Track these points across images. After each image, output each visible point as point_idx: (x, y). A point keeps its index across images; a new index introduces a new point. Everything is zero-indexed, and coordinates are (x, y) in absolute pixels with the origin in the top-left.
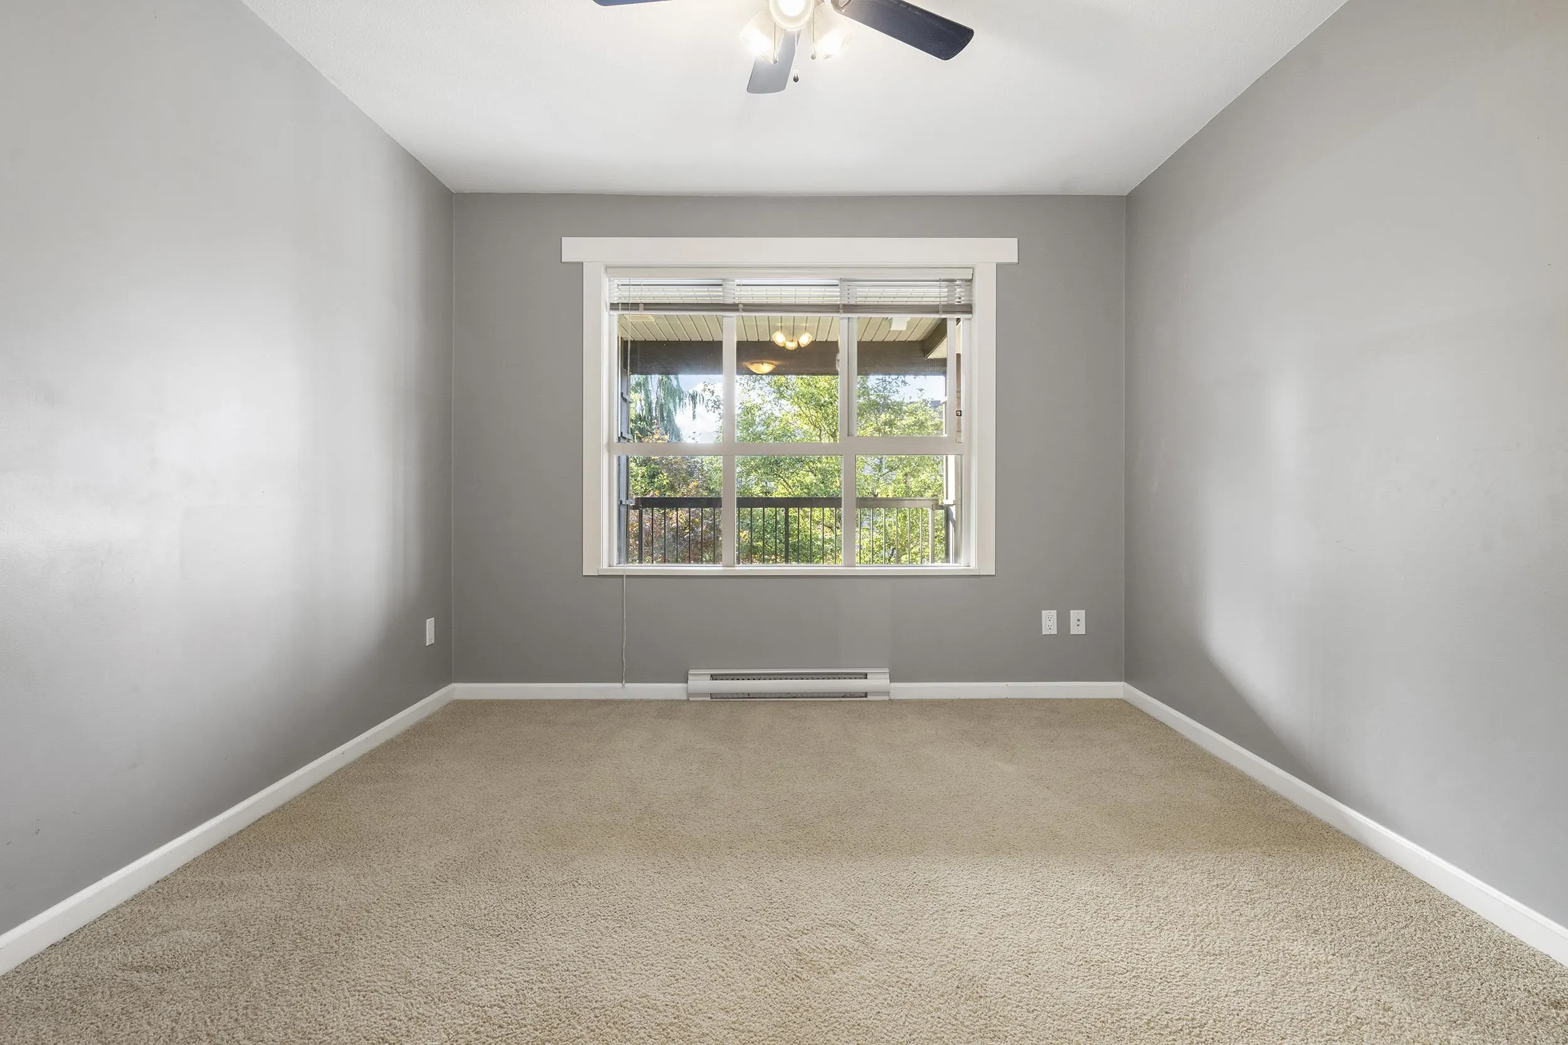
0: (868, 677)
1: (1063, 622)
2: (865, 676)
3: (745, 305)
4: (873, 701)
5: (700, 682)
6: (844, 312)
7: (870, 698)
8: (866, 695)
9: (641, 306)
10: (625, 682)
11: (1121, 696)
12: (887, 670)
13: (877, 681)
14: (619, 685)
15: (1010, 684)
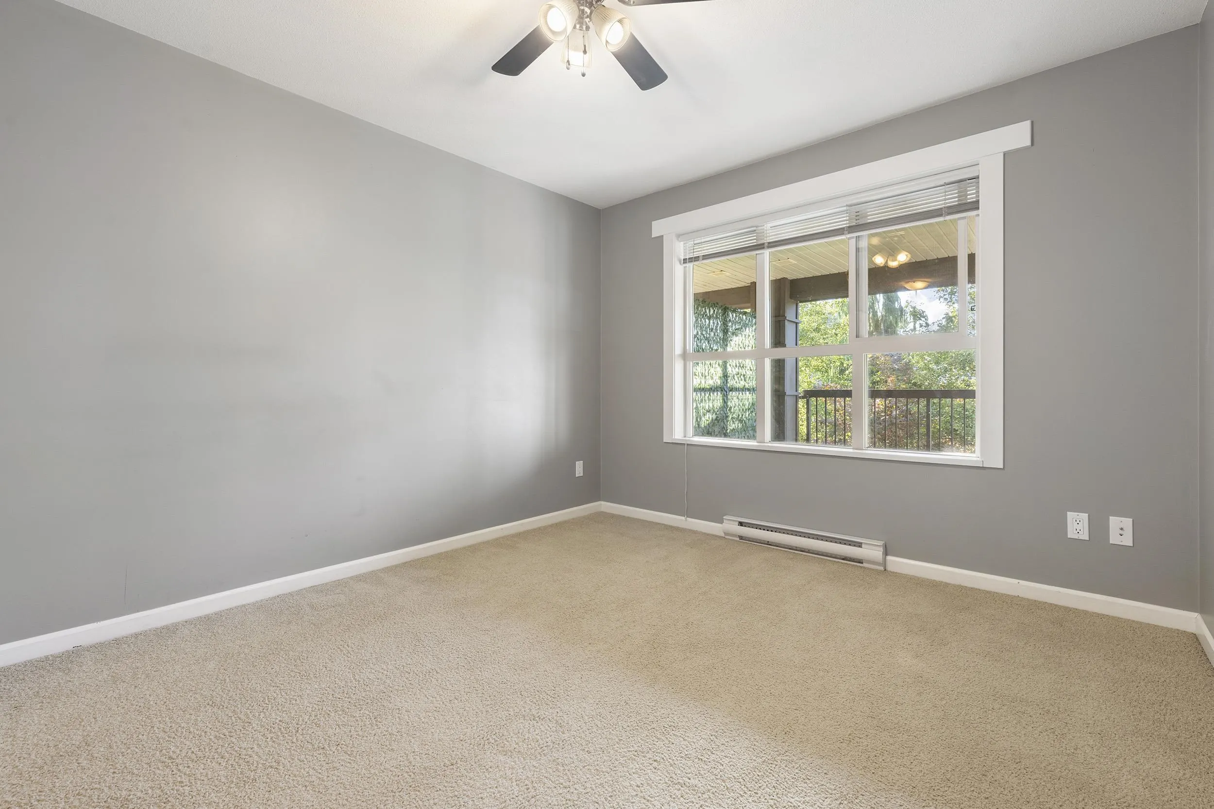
0: (863, 546)
1: (1099, 528)
2: (859, 545)
3: (769, 243)
4: (868, 569)
5: (730, 525)
6: (849, 233)
7: (865, 565)
8: (861, 562)
9: (701, 258)
10: (687, 517)
11: (1191, 628)
12: (881, 543)
13: (871, 551)
14: (683, 518)
15: (1022, 582)
